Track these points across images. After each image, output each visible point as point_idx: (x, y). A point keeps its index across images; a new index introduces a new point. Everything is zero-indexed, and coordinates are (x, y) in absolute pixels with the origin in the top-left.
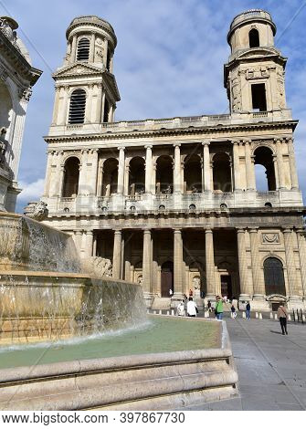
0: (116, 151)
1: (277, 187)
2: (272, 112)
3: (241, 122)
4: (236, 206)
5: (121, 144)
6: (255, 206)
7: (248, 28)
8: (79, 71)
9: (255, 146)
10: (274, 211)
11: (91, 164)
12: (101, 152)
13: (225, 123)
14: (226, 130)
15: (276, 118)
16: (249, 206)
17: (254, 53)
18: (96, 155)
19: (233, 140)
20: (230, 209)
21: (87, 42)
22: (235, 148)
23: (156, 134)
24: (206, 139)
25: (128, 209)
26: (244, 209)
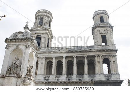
0: (52, 58)
1: (111, 73)
2: (109, 45)
3: (98, 49)
4: (97, 80)
5: (54, 55)
6: (103, 80)
7: (100, 16)
8: (39, 28)
9: (103, 58)
10: (110, 82)
11: (42, 63)
12: (46, 58)
13: (92, 49)
14: (93, 51)
15: (110, 48)
16: (101, 80)
17: (102, 24)
18: (44, 59)
19: (95, 55)
20: (94, 81)
21: (42, 18)
22: (96, 58)
23: (67, 52)
24: (85, 55)
25: (56, 80)
26: (99, 81)
